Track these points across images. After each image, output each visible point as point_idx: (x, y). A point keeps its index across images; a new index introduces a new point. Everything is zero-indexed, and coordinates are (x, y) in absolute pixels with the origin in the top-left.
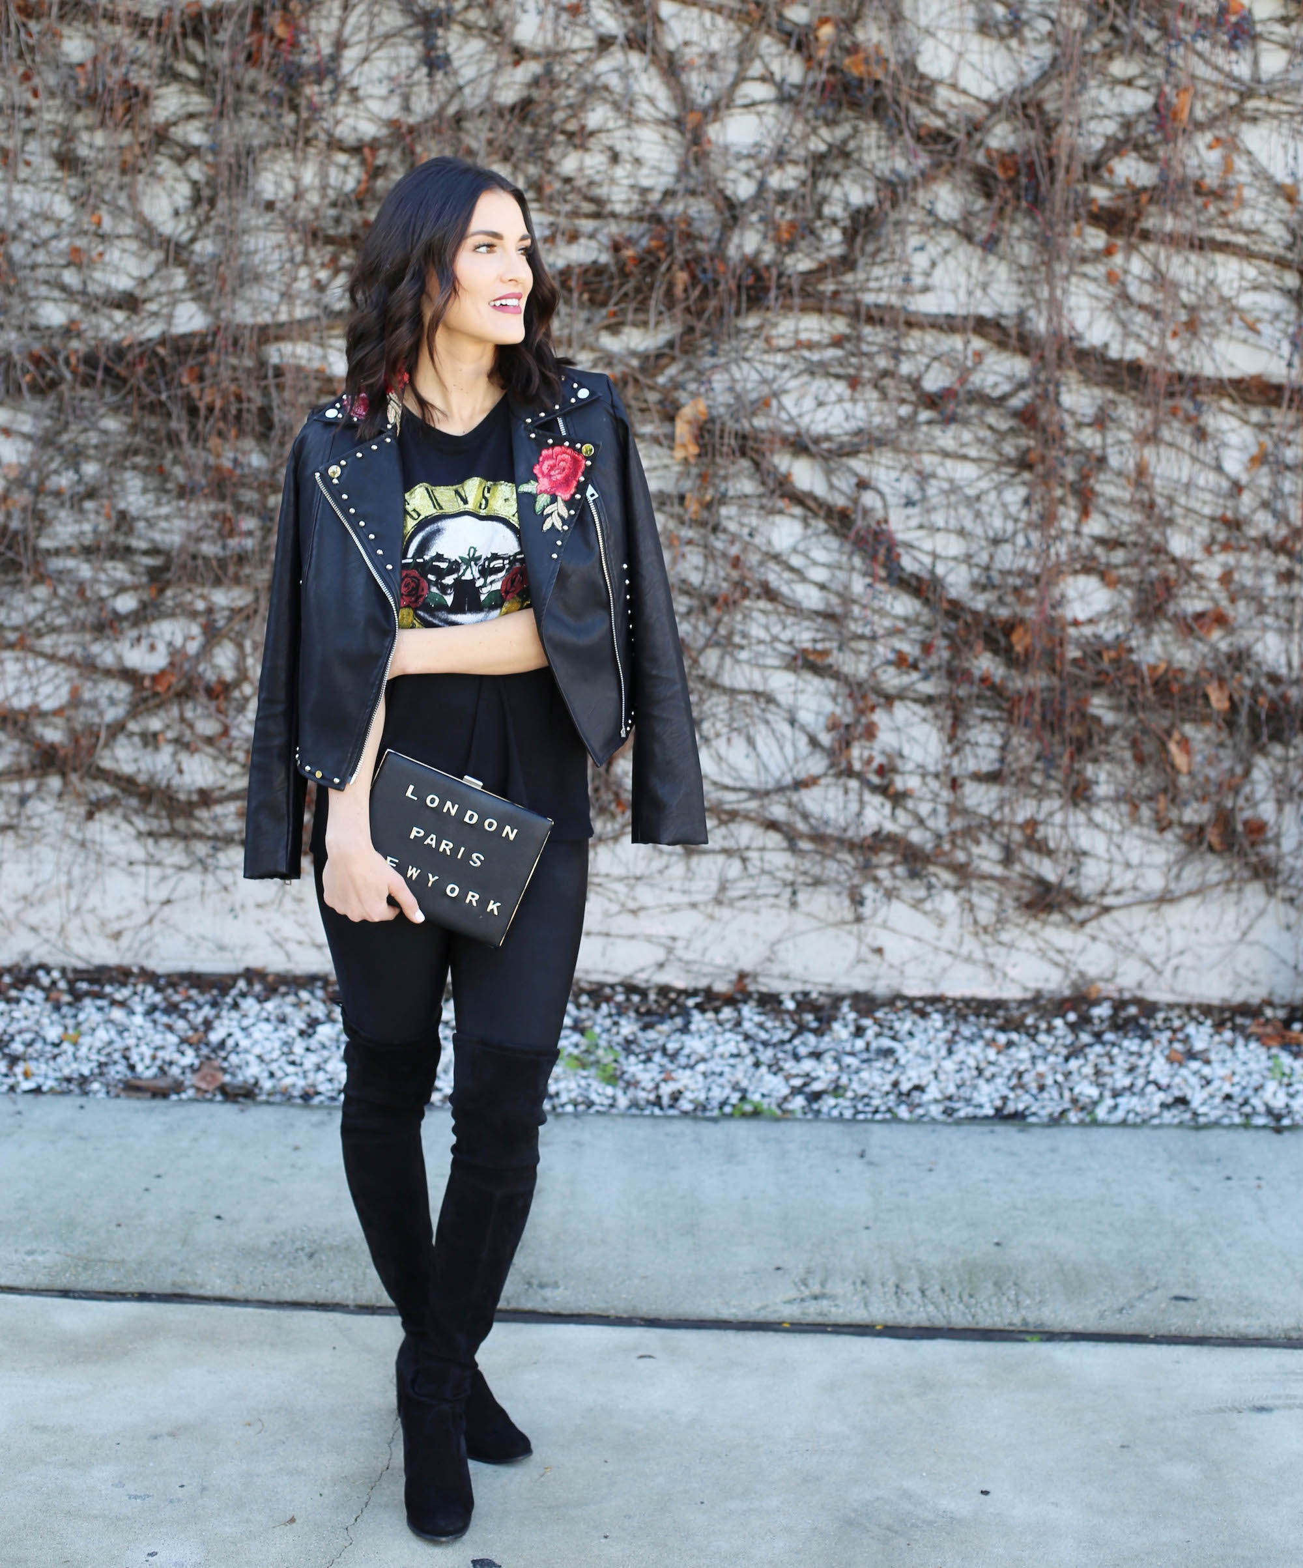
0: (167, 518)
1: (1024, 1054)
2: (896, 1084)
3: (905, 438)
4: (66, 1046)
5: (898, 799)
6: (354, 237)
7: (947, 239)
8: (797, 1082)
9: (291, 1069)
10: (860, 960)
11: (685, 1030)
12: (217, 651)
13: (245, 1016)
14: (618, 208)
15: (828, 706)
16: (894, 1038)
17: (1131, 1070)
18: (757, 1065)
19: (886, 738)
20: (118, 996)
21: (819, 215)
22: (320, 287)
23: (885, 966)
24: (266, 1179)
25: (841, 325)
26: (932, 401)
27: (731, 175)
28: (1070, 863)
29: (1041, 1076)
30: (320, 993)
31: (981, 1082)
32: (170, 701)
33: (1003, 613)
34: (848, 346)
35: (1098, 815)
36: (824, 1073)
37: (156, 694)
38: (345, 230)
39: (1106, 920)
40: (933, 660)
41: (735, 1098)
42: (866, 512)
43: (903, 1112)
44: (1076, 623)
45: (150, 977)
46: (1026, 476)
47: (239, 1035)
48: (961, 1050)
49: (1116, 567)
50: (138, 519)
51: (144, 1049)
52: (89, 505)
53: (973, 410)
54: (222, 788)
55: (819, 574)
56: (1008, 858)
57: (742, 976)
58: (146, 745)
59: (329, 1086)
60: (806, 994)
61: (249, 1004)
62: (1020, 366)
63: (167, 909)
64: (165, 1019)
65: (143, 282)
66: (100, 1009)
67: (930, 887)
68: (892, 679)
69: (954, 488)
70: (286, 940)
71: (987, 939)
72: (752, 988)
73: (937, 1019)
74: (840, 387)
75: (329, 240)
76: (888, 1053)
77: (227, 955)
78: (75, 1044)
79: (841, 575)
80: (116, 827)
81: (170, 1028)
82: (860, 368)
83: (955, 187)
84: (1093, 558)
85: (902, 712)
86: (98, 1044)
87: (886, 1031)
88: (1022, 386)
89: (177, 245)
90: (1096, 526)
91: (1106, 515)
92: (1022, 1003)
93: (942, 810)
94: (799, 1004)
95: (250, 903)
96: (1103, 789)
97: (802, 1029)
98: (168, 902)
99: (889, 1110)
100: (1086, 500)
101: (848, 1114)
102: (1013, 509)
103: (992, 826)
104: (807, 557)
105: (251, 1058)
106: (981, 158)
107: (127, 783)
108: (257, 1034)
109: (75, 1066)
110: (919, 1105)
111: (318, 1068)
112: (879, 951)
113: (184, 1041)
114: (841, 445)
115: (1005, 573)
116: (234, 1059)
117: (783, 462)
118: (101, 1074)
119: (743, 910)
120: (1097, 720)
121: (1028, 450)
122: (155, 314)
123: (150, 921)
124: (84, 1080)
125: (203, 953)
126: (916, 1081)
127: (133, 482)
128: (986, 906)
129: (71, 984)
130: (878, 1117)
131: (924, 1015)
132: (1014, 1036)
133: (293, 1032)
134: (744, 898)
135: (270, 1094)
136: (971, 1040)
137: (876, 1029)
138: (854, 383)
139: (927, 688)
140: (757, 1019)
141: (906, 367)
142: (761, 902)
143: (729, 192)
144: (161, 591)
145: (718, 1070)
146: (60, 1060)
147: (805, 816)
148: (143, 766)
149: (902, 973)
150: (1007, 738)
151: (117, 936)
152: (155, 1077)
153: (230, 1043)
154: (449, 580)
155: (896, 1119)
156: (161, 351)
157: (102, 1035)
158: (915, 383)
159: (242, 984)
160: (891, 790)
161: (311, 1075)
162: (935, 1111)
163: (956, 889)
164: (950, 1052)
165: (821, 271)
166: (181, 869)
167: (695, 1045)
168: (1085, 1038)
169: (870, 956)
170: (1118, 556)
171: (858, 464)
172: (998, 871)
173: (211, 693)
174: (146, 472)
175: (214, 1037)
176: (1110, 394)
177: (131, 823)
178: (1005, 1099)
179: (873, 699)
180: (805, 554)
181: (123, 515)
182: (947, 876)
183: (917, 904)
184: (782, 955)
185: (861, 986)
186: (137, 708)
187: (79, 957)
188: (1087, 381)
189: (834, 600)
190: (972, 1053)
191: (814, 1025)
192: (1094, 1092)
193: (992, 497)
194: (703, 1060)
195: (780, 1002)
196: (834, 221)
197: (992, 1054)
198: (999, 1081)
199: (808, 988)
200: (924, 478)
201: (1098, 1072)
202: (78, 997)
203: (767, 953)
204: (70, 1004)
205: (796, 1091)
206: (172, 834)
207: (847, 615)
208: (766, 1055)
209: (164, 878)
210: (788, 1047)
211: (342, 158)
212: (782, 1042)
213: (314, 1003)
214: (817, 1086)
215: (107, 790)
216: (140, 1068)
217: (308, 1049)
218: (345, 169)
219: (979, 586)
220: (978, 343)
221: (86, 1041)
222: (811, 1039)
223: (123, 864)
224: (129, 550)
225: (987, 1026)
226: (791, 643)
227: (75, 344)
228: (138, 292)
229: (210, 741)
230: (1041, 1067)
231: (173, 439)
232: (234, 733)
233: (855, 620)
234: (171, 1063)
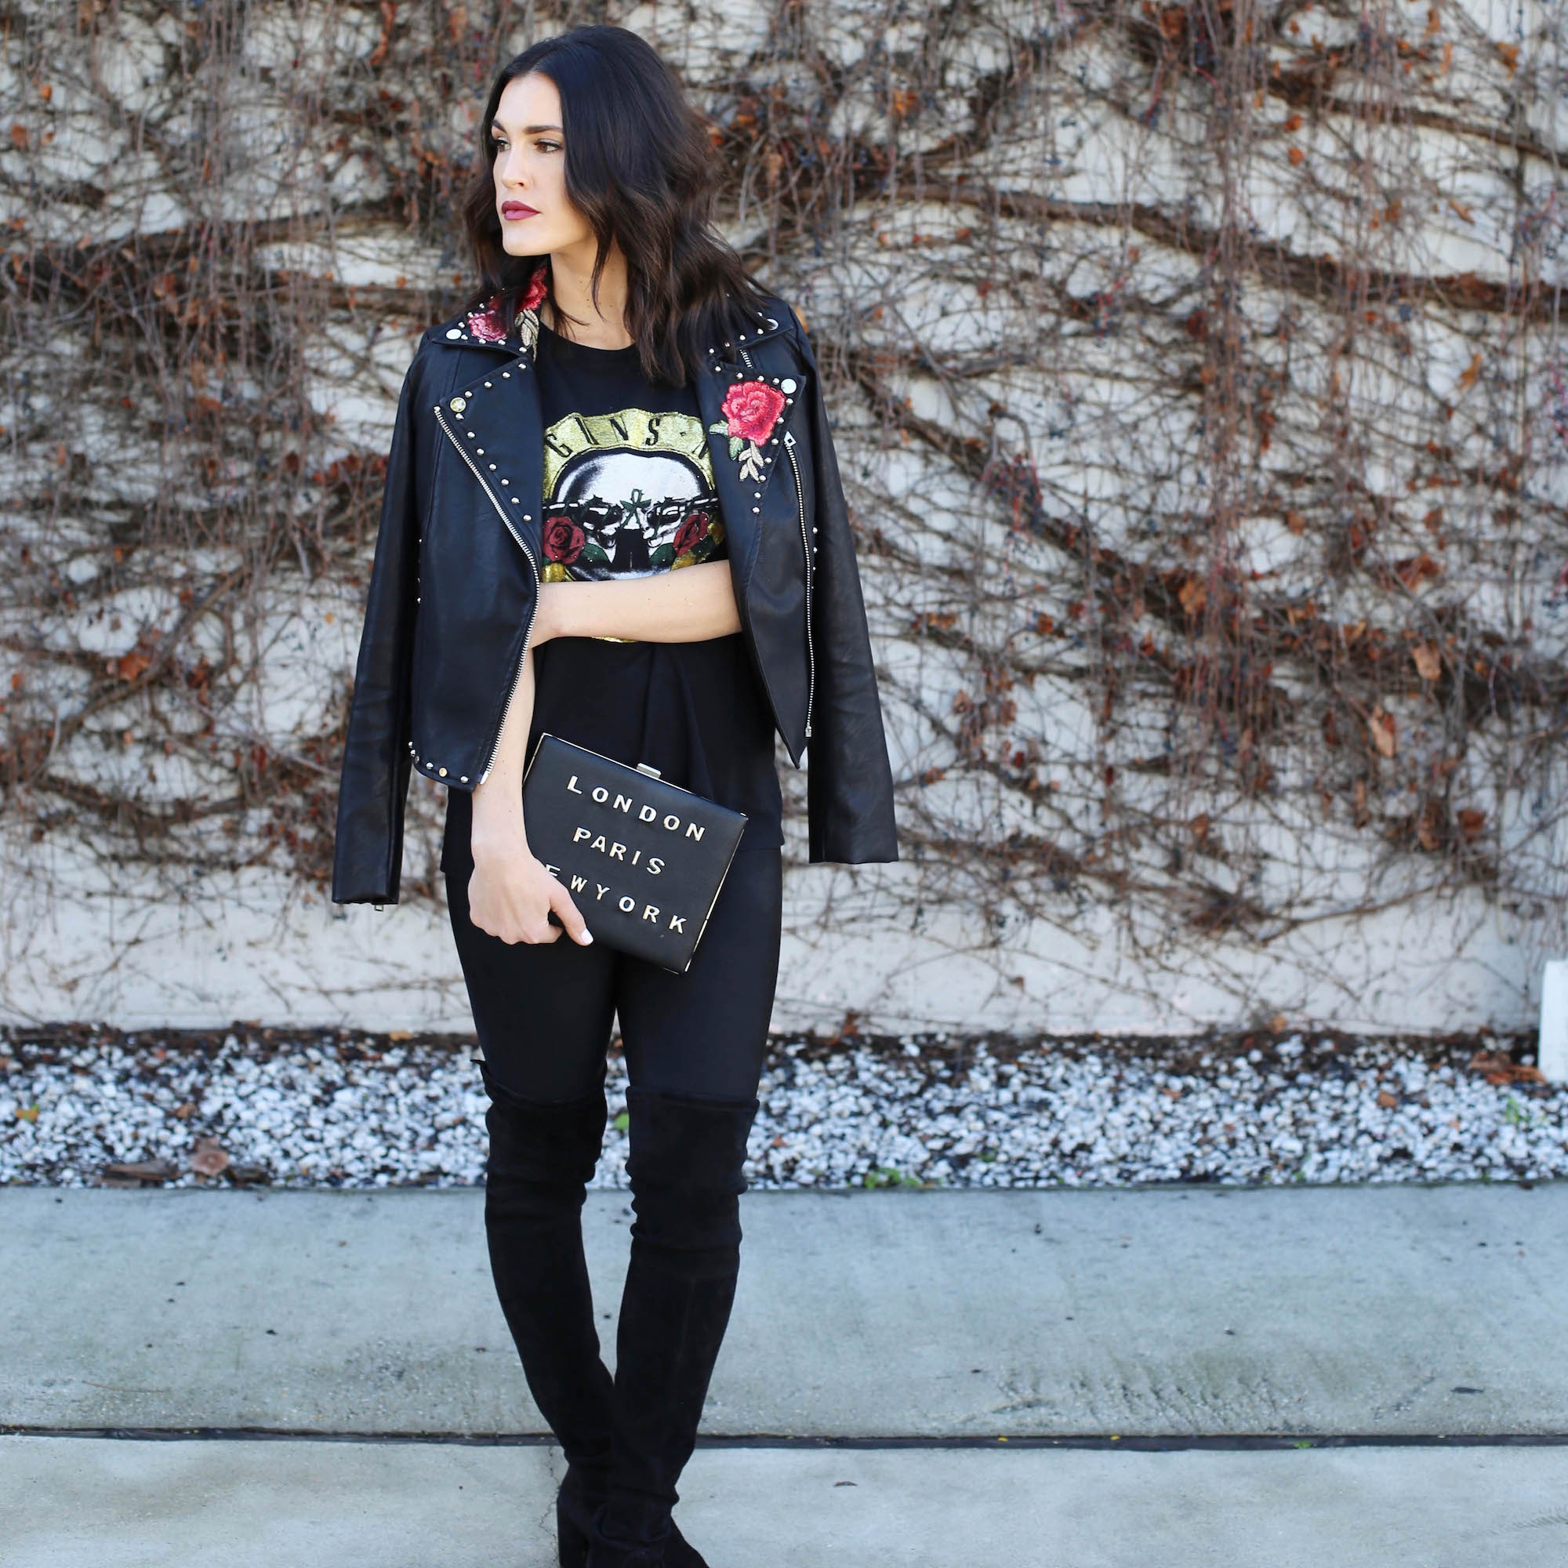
0: (134, 463)
1: (1205, 1102)
2: (1055, 1143)
3: (1048, 353)
4: (23, 1125)
5: (1040, 794)
6: (370, 112)
7: (1097, 112)
8: (937, 1144)
9: (309, 1146)
10: (998, 994)
11: (789, 1084)
12: (198, 628)
13: (241, 1082)
14: (696, 75)
15: (956, 683)
16: (1045, 1087)
17: (1336, 1118)
18: (884, 1124)
19: (1026, 721)
20: (79, 1061)
21: (943, 85)
22: (329, 176)
23: (1026, 999)
24: (316, 1283)
25: (968, 218)
26: (1081, 309)
27: (834, 34)
28: (1247, 867)
29: (1229, 1128)
30: (331, 1051)
31: (1158, 1138)
32: (138, 690)
33: (1167, 565)
34: (978, 243)
35: (1284, 810)
36: (968, 1133)
37: (123, 682)
38: (357, 103)
39: (1294, 936)
40: (1083, 624)
41: (863, 1166)
42: (1002, 443)
43: (1070, 1176)
44: (1255, 577)
45: (115, 1037)
46: (1195, 399)
47: (238, 1106)
48: (1129, 1096)
49: (1302, 507)
50: (98, 464)
51: (121, 1126)
52: (35, 448)
53: (1130, 318)
54: (205, 798)
55: (942, 522)
56: (1175, 865)
57: (851, 1016)
58: (108, 746)
59: (361, 1166)
60: (931, 1037)
61: (244, 1066)
62: (1188, 266)
63: (134, 950)
64: (143, 1088)
65: (102, 169)
66: (60, 1078)
67: (1081, 901)
68: (1032, 649)
69: (1108, 413)
70: (285, 985)
71: (1149, 963)
72: (863, 1030)
73: (1094, 1063)
74: (969, 293)
75: (340, 117)
76: (1042, 1105)
77: (211, 1006)
78: (34, 1122)
79: (973, 524)
80: (70, 850)
81: (151, 1099)
82: (992, 269)
83: (1105, 47)
84: (1273, 496)
85: (1044, 687)
86: (63, 1122)
87: (1034, 1079)
88: (1187, 289)
89: (148, 124)
90: (1277, 458)
91: (1291, 445)
92: (1193, 1040)
93: (1095, 807)
94: (923, 1049)
95: (240, 942)
96: (1290, 779)
97: (932, 1080)
98: (137, 941)
99: (1052, 1175)
100: (1265, 427)
101: (1004, 1181)
102: (1178, 439)
103: (1155, 823)
104: (928, 501)
105: (257, 1134)
106: (1136, 13)
107: (84, 795)
108: (261, 1105)
109: (37, 1149)
110: (1089, 1168)
111: (344, 1145)
112: (1019, 981)
113: (169, 1115)
114: (970, 364)
115: (1169, 517)
116: (235, 1134)
117: (897, 385)
118: (71, 1159)
119: (853, 935)
120: (1282, 693)
121: (1197, 368)
122: (119, 209)
123: (114, 966)
124: (51, 1168)
125: (180, 1004)
126: (1080, 1139)
127: (92, 418)
128: (1149, 924)
129: (17, 1047)
130: (1042, 1184)
131: (1078, 1058)
132: (1191, 1081)
133: (306, 1100)
134: (853, 920)
135: (288, 1178)
136: (1139, 1087)
137: (1022, 1076)
138: (984, 288)
139: (1076, 658)
140: (875, 1068)
141: (1050, 269)
142: (874, 925)
143: (830, 56)
144: (128, 554)
145: (838, 1132)
146: (16, 1142)
147: (927, 818)
148: (104, 772)
149: (1046, 1006)
150: (1171, 713)
151: (72, 985)
152: (140, 1161)
153: (229, 1115)
154: (610, 530)
155: (1063, 1186)
156: (128, 255)
157: (67, 1110)
158: (1059, 287)
159: (231, 1042)
160: (1033, 784)
161: (336, 1152)
162: (1109, 1174)
163: (1112, 903)
164: (1117, 1103)
165: (945, 151)
166: (153, 900)
167: (805, 1103)
168: (1276, 1081)
169: (1006, 988)
170: (1304, 495)
171: (991, 387)
172: (1163, 880)
173: (193, 681)
174: (107, 406)
175: (208, 1109)
176: (1295, 298)
177: (90, 844)
178: (1190, 1157)
179: (1011, 674)
180: (926, 497)
181: (80, 460)
182: (1100, 888)
183: (1064, 923)
184: (900, 989)
185: (997, 1025)
186: (99, 699)
187: (24, 1014)
188: (1267, 281)
189: (962, 554)
190: (1143, 1103)
191: (946, 1074)
192: (1296, 1146)
193: (1151, 425)
194: (818, 1121)
195: (901, 1047)
196: (958, 91)
197: (1167, 1103)
198: (1180, 1136)
199: (932, 1029)
200: (1071, 402)
201: (1297, 1122)
202: (28, 1064)
203: (882, 988)
204: (19, 1072)
205: (938, 1155)
206: (141, 857)
207: (979, 569)
208: (894, 1112)
209: (132, 912)
210: (918, 1102)
211: (353, 15)
212: (910, 1096)
213: (326, 1063)
214: (961, 1149)
215: (59, 804)
216: (120, 1150)
217: (327, 1121)
218: (358, 28)
219: (1137, 534)
220: (1136, 239)
221: (47, 1118)
222: (947, 1092)
223: (79, 895)
224: (87, 503)
225: (1156, 1070)
226: (909, 606)
227: (18, 247)
228: (99, 183)
229: (189, 739)
230: (1229, 1118)
231: (145, 365)
232: (220, 729)
233: (990, 577)
234: (158, 1143)
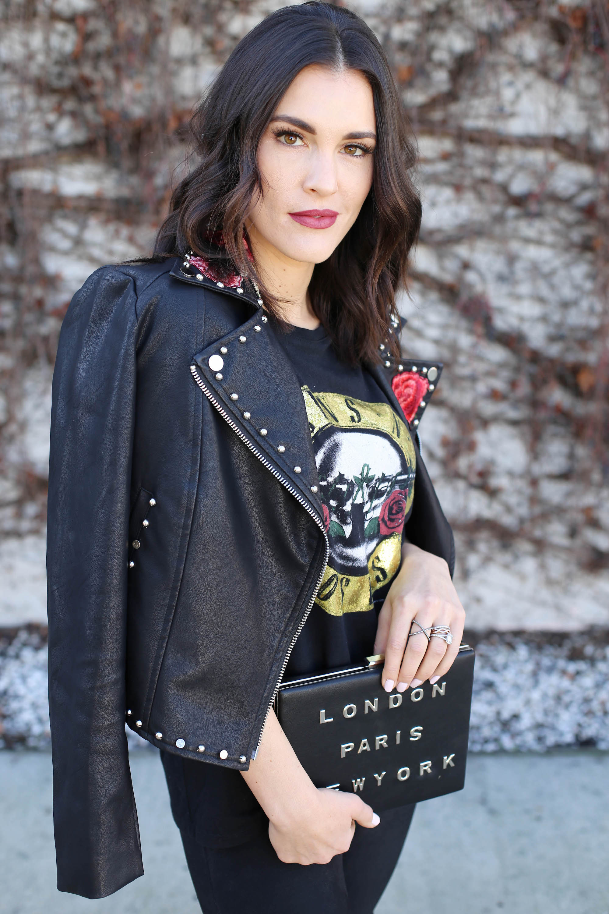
1: (588, 681)
2: (498, 713)
3: (497, 230)
5: (493, 493)
6: (73, 88)
7: (528, 76)
13: (24, 665)
15: (442, 429)
16: (494, 670)
19: (484, 451)
21: (430, 60)
22: (50, 127)
23: (484, 609)
25: (448, 145)
26: (517, 201)
29: (603, 703)
31: (561, 710)
33: (571, 358)
34: (455, 160)
38: (65, 83)
40: (519, 394)
42: (470, 286)
43: (507, 742)
46: (589, 256)
47: (18, 684)
48: (544, 679)
53: (549, 207)
55: (433, 333)
56: (573, 533)
61: (27, 653)
62: (586, 174)
67: (516, 555)
68: (488, 408)
69: (535, 267)
71: (558, 590)
73: (523, 652)
74: (447, 193)
75: (53, 91)
76: (490, 685)
79: (451, 333)
82: (463, 177)
83: (534, 36)
85: (496, 431)
88: (586, 188)
92: (582, 634)
93: (525, 501)
99: (496, 741)
102: (579, 281)
103: (561, 511)
104: (425, 320)
106: (554, 12)
110: (518, 734)
112: (479, 599)
114: (449, 236)
115: (574, 329)
121: (590, 236)
126: (512, 711)
128: (556, 567)
131: (512, 647)
132: (582, 666)
136: (550, 670)
138: (458, 188)
139: (515, 414)
141: (500, 176)
149: (496, 613)
150: (572, 448)
154: (348, 506)
155: (503, 751)
158: (504, 188)
159: (23, 636)
160: (488, 487)
162: (530, 739)
163: (535, 555)
164: (536, 684)
165: (433, 103)
169: (471, 605)
171: (462, 250)
172: (566, 542)
178: (580, 725)
179: (475, 422)
180: (422, 318)
182: (528, 547)
183: (506, 567)
189: (445, 351)
190: (551, 683)
196: (440, 65)
197: (566, 683)
198: (574, 709)
200: (512, 259)
207: (455, 360)
211: (61, 26)
218: (64, 35)
219: (552, 339)
220: (554, 156)
225: (560, 656)
230: (603, 695)
233: (462, 365)
